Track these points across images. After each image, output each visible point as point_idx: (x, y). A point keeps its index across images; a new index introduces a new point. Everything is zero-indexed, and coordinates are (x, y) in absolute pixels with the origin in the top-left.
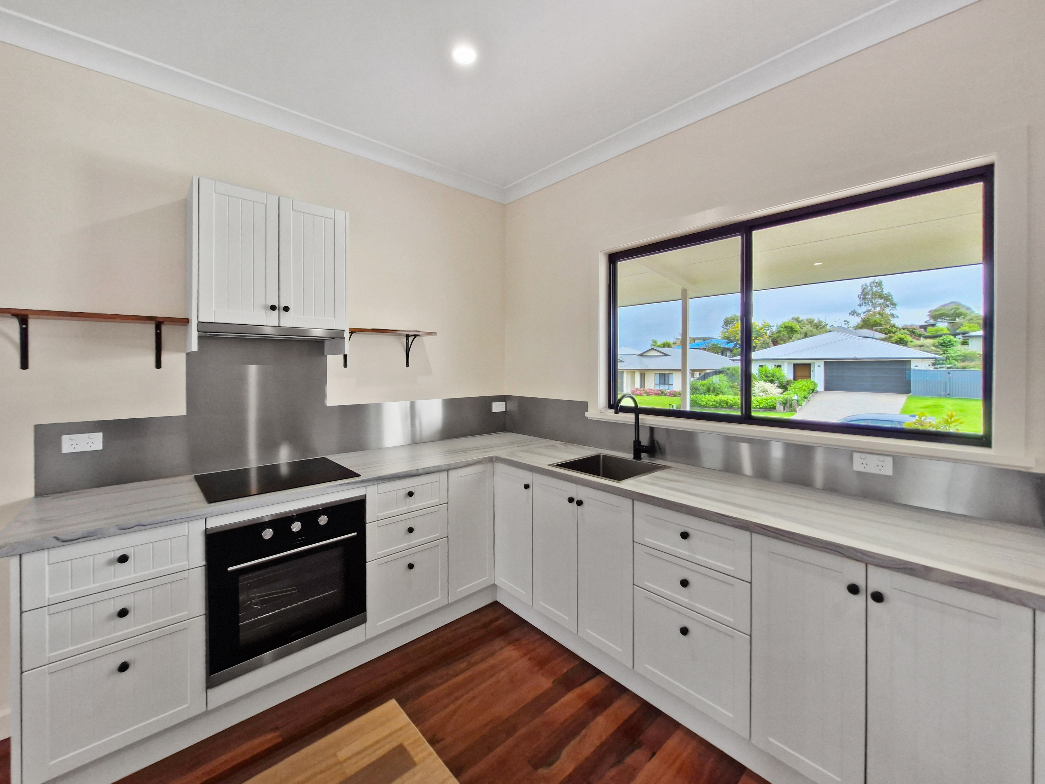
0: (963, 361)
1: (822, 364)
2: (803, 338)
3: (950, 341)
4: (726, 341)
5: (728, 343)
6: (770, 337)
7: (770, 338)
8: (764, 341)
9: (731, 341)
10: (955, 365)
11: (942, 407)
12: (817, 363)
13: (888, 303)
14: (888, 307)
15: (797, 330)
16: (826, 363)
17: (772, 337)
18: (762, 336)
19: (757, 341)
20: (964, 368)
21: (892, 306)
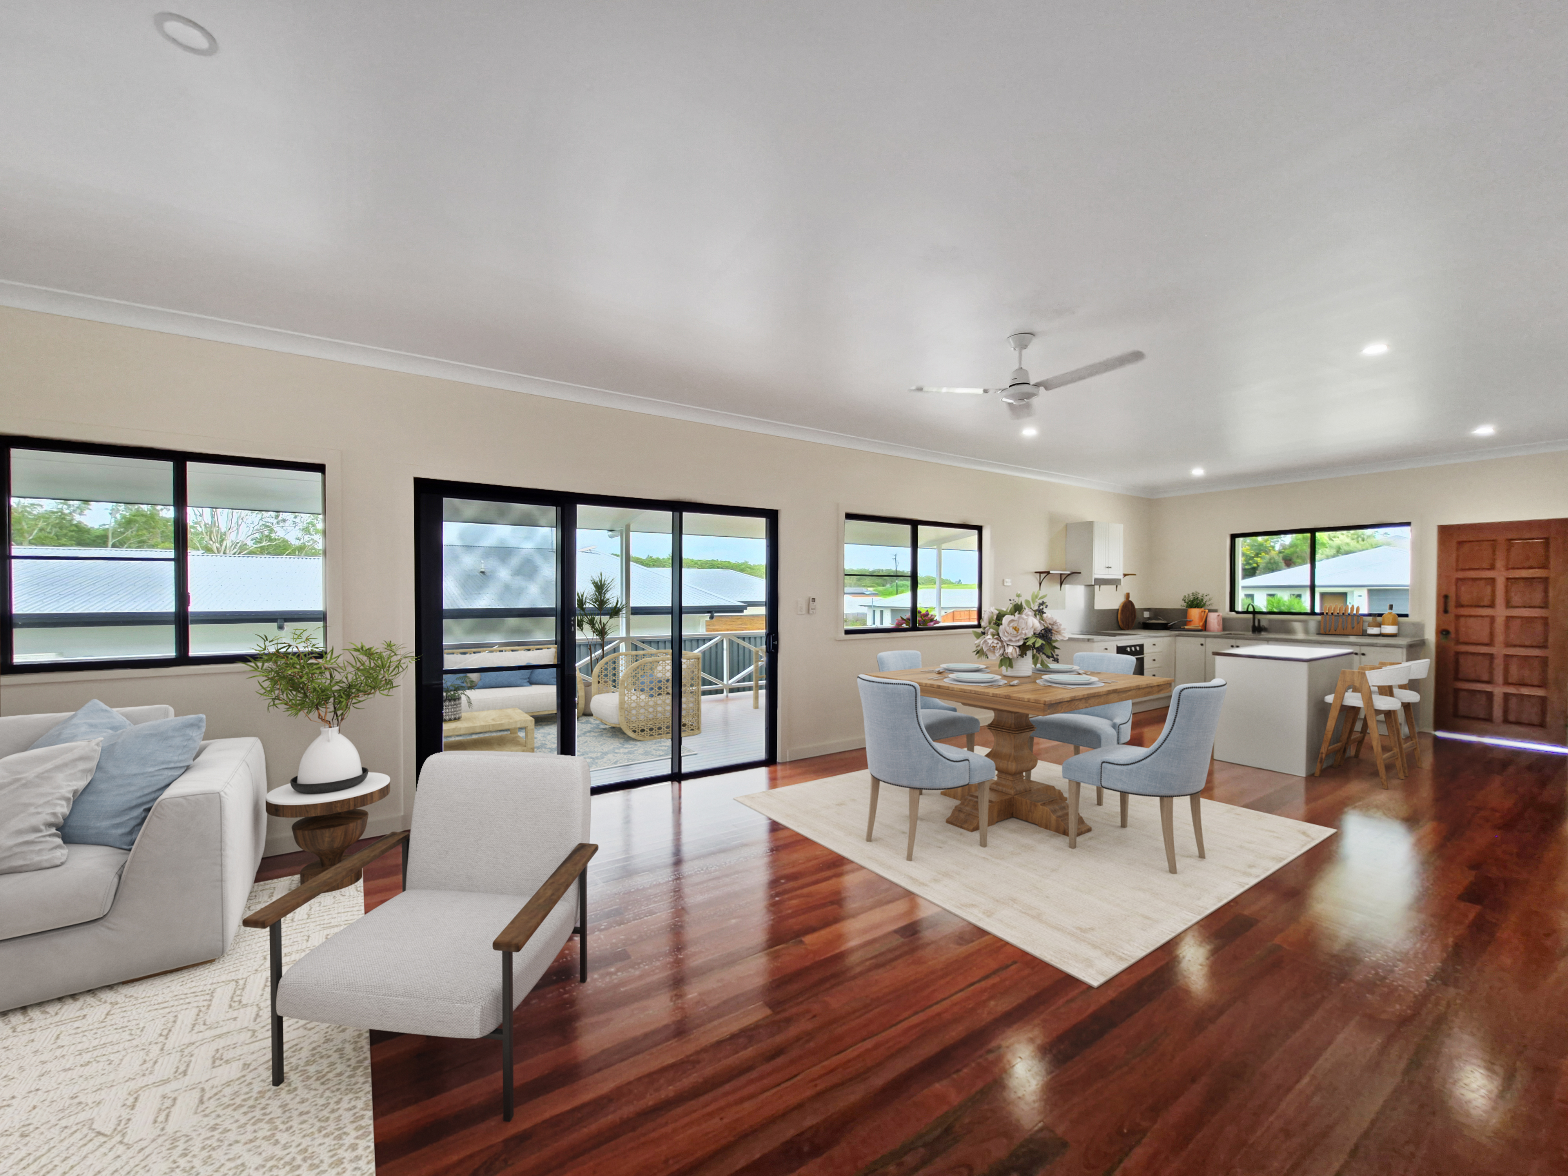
1: (1364, 592)
2: (1334, 556)
6: (1280, 552)
7: (1281, 555)
8: (1270, 559)
12: (1357, 592)
15: (1325, 542)
16: (1370, 591)
17: (1283, 552)
18: (1267, 553)
19: (1259, 559)
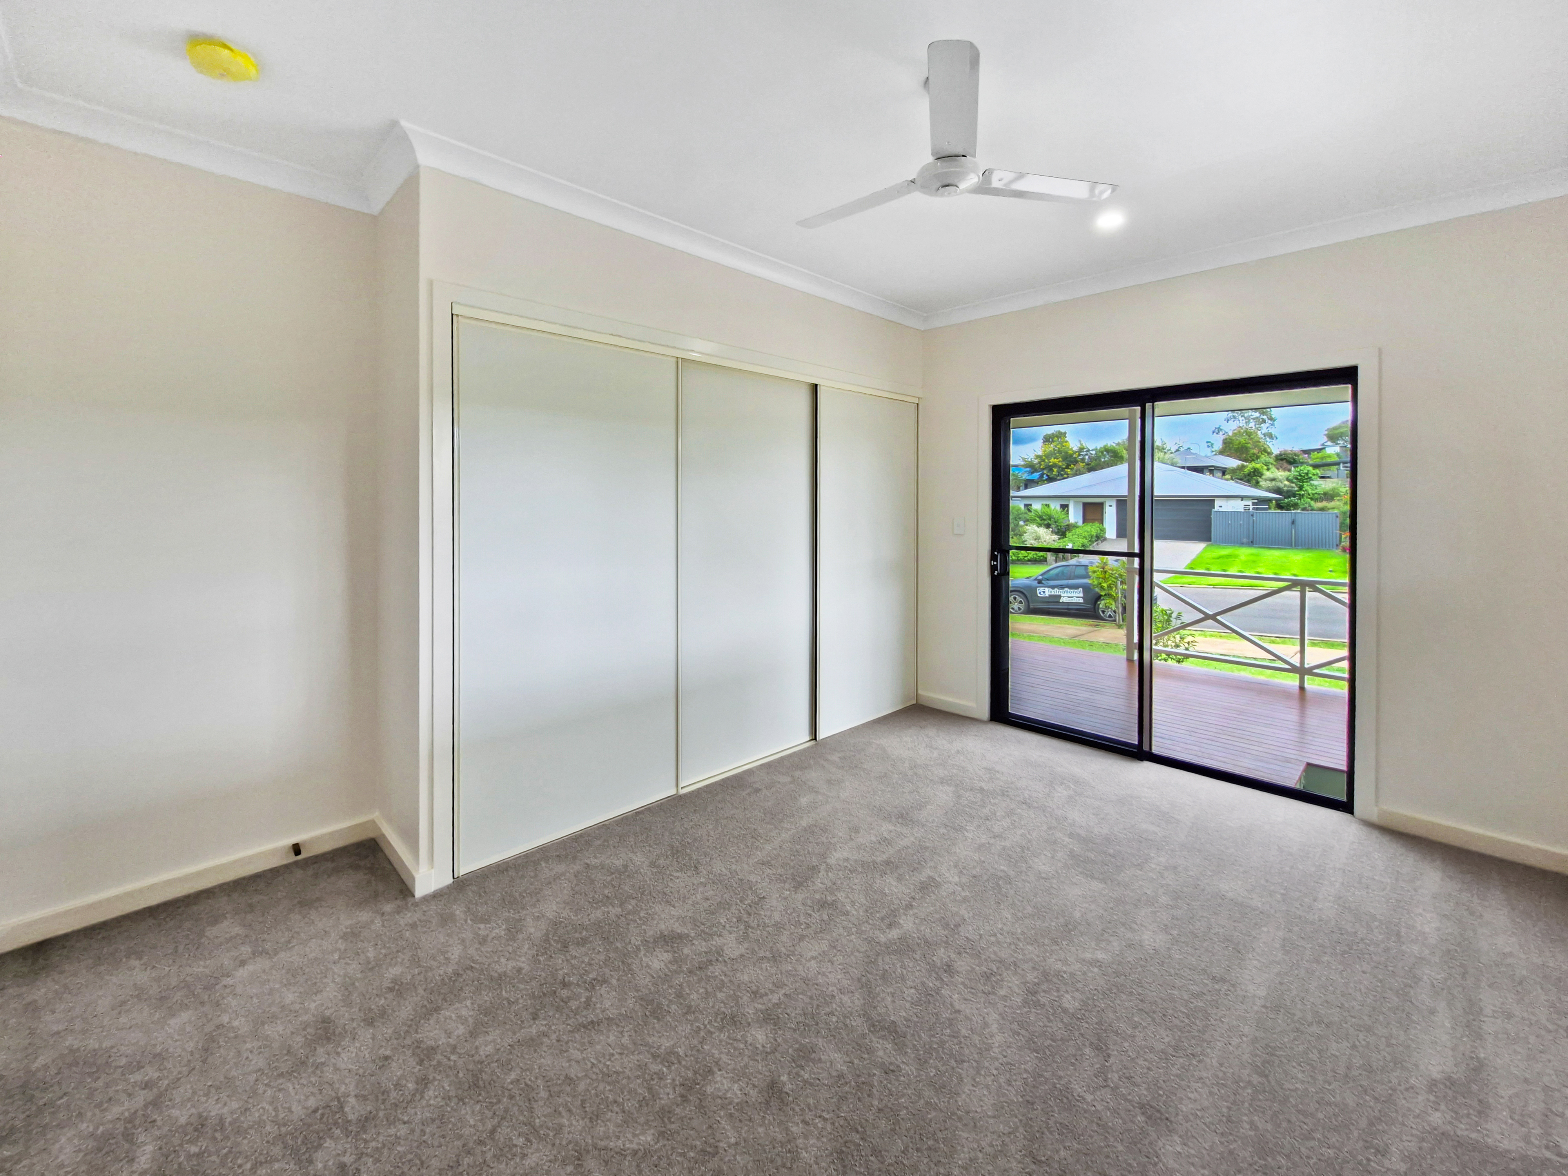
0: (1321, 500)
3: (1307, 474)
4: (1028, 469)
5: (1032, 473)
9: (1036, 471)
10: (1310, 506)
11: (1236, 556)
13: (1265, 417)
14: (1265, 422)
20: (1322, 509)
21: (1269, 422)
